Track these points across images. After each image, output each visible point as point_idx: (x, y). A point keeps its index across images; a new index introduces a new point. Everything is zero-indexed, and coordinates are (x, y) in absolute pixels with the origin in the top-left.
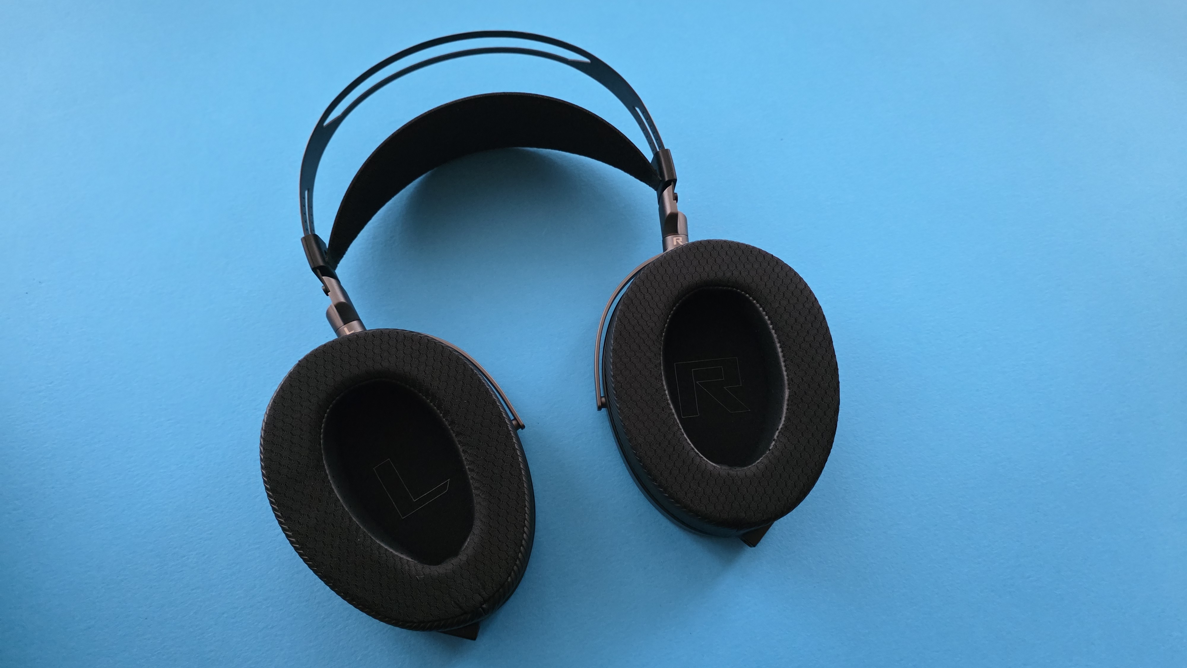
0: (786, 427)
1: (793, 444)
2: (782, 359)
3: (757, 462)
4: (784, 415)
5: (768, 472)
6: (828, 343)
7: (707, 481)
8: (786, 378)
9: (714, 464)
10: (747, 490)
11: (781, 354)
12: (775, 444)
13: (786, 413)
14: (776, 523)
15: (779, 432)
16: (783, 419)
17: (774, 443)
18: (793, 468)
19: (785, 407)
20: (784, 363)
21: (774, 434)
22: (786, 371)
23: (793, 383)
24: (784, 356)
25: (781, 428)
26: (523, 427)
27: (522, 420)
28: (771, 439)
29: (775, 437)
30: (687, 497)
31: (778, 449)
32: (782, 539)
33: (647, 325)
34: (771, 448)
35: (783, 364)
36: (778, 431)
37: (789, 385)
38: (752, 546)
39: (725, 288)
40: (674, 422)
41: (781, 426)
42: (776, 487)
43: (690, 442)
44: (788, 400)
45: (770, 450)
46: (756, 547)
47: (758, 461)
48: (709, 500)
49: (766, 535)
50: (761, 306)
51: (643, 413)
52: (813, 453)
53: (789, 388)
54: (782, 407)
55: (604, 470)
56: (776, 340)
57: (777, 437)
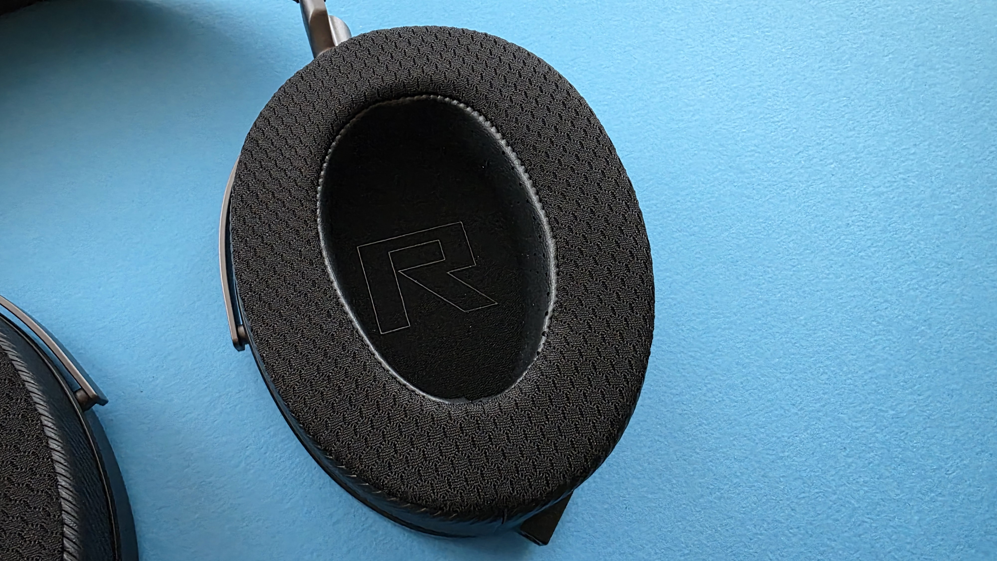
0: (561, 306)
1: (580, 334)
2: (532, 192)
3: (518, 381)
4: (554, 286)
5: (544, 395)
6: (607, 149)
7: (428, 433)
8: (544, 220)
9: (438, 400)
10: (508, 437)
11: (528, 184)
12: (546, 341)
13: (557, 282)
14: (577, 492)
15: (551, 318)
16: (554, 293)
17: (544, 339)
18: (589, 379)
19: (553, 270)
20: (537, 196)
21: (542, 324)
22: (543, 209)
23: (560, 225)
24: (534, 185)
25: (554, 311)
26: (103, 402)
27: (106, 391)
28: (539, 333)
29: (545, 329)
30: (392, 473)
31: (554, 348)
32: (592, 519)
33: (287, 176)
34: (540, 350)
35: (535, 198)
36: (547, 318)
37: (552, 230)
38: (540, 543)
39: (416, 97)
40: (352, 335)
41: (550, 309)
42: (563, 422)
43: (387, 367)
44: (556, 258)
45: (538, 353)
46: (550, 544)
47: (521, 379)
48: (437, 471)
49: (565, 517)
50: (481, 113)
51: (292, 329)
52: (621, 344)
53: (554, 237)
54: (547, 275)
55: (265, 453)
56: (517, 163)
57: (549, 327)
